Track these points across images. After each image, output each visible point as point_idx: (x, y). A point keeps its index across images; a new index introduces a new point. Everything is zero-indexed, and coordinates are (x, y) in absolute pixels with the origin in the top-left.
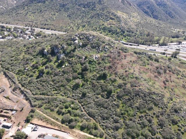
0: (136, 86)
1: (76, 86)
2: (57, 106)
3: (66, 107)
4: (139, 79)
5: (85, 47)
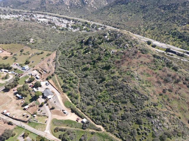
0: (125, 82)
1: (86, 69)
2: (66, 77)
3: (70, 80)
4: (133, 77)
5: (110, 42)
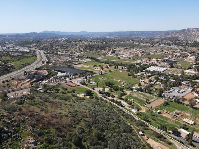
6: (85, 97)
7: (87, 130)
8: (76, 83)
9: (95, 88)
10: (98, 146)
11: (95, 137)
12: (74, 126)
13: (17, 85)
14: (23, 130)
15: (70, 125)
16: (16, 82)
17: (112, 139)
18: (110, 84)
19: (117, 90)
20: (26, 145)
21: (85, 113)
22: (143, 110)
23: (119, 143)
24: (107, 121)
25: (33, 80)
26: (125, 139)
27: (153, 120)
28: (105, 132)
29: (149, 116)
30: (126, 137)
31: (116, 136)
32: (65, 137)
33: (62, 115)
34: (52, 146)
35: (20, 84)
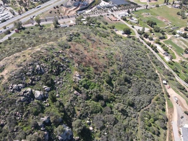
5: (54, 83)
6: (123, 35)
7: (118, 72)
8: (117, 16)
9: (135, 26)
10: (123, 86)
11: (123, 79)
12: (108, 67)
13: (65, 12)
14: (72, 65)
15: (105, 66)
16: (64, 9)
17: (137, 83)
18: (152, 24)
19: (157, 32)
20: (74, 77)
21: (119, 56)
22: (177, 60)
23: (141, 87)
24: (137, 66)
25: (78, 9)
26: (148, 85)
27: (183, 71)
28: (132, 76)
29: (181, 66)
30: (149, 83)
31: (140, 81)
32: (100, 74)
33: (100, 56)
34: (91, 81)
35: (68, 12)
